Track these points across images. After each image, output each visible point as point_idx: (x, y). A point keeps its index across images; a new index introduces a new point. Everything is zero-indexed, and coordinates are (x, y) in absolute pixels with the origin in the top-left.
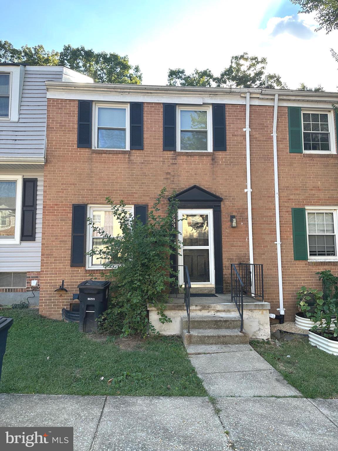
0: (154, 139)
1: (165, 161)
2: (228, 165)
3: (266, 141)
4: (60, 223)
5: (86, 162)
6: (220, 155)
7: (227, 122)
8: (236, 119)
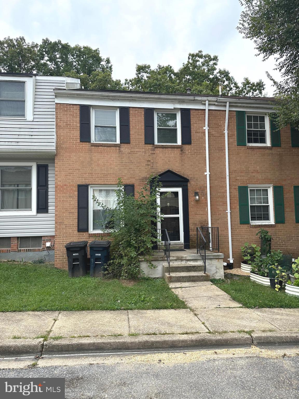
0: (138, 135)
1: (146, 152)
2: (193, 154)
3: (220, 137)
4: (68, 199)
5: (87, 152)
6: (187, 147)
7: (192, 123)
8: (198, 120)
